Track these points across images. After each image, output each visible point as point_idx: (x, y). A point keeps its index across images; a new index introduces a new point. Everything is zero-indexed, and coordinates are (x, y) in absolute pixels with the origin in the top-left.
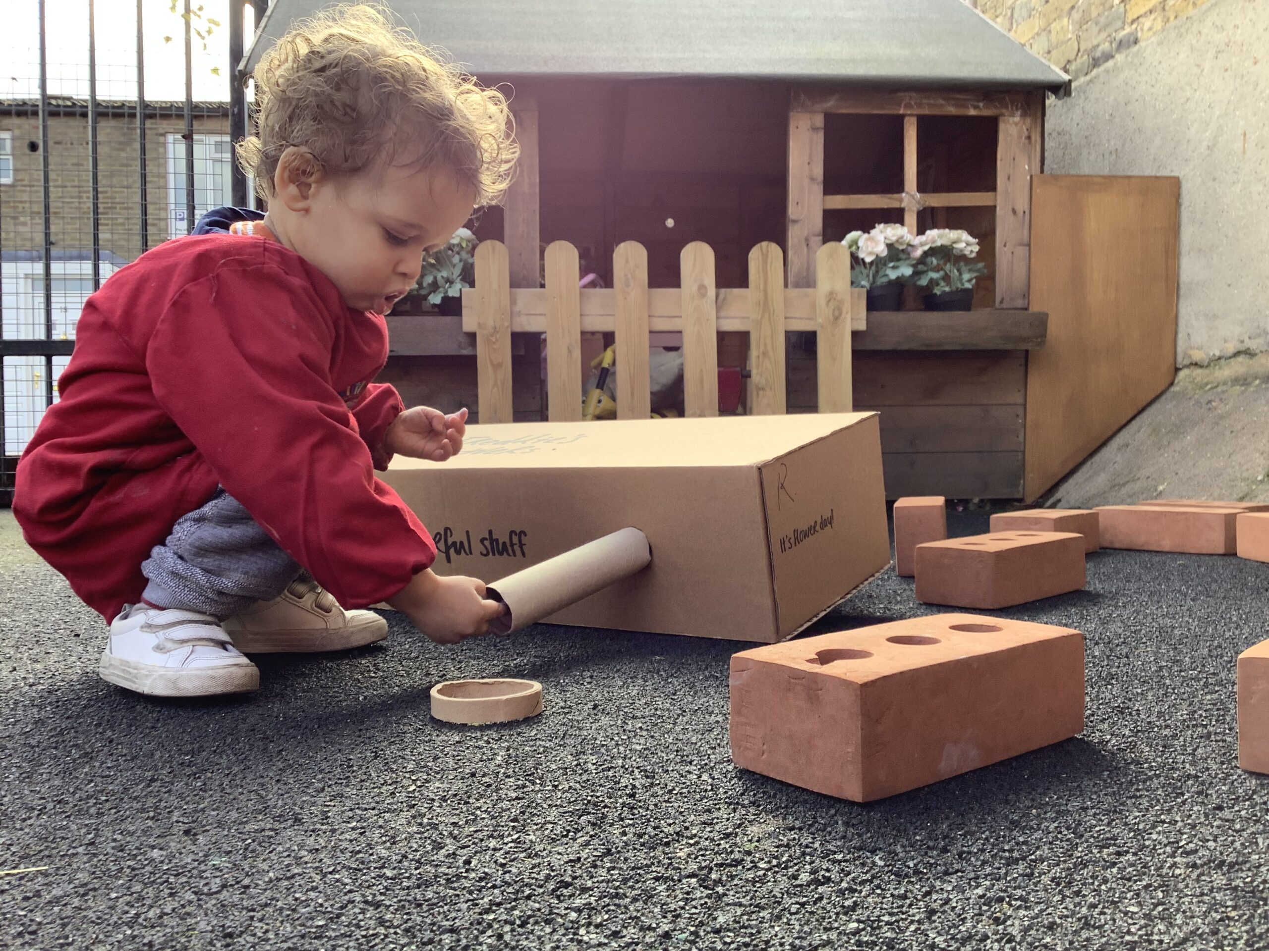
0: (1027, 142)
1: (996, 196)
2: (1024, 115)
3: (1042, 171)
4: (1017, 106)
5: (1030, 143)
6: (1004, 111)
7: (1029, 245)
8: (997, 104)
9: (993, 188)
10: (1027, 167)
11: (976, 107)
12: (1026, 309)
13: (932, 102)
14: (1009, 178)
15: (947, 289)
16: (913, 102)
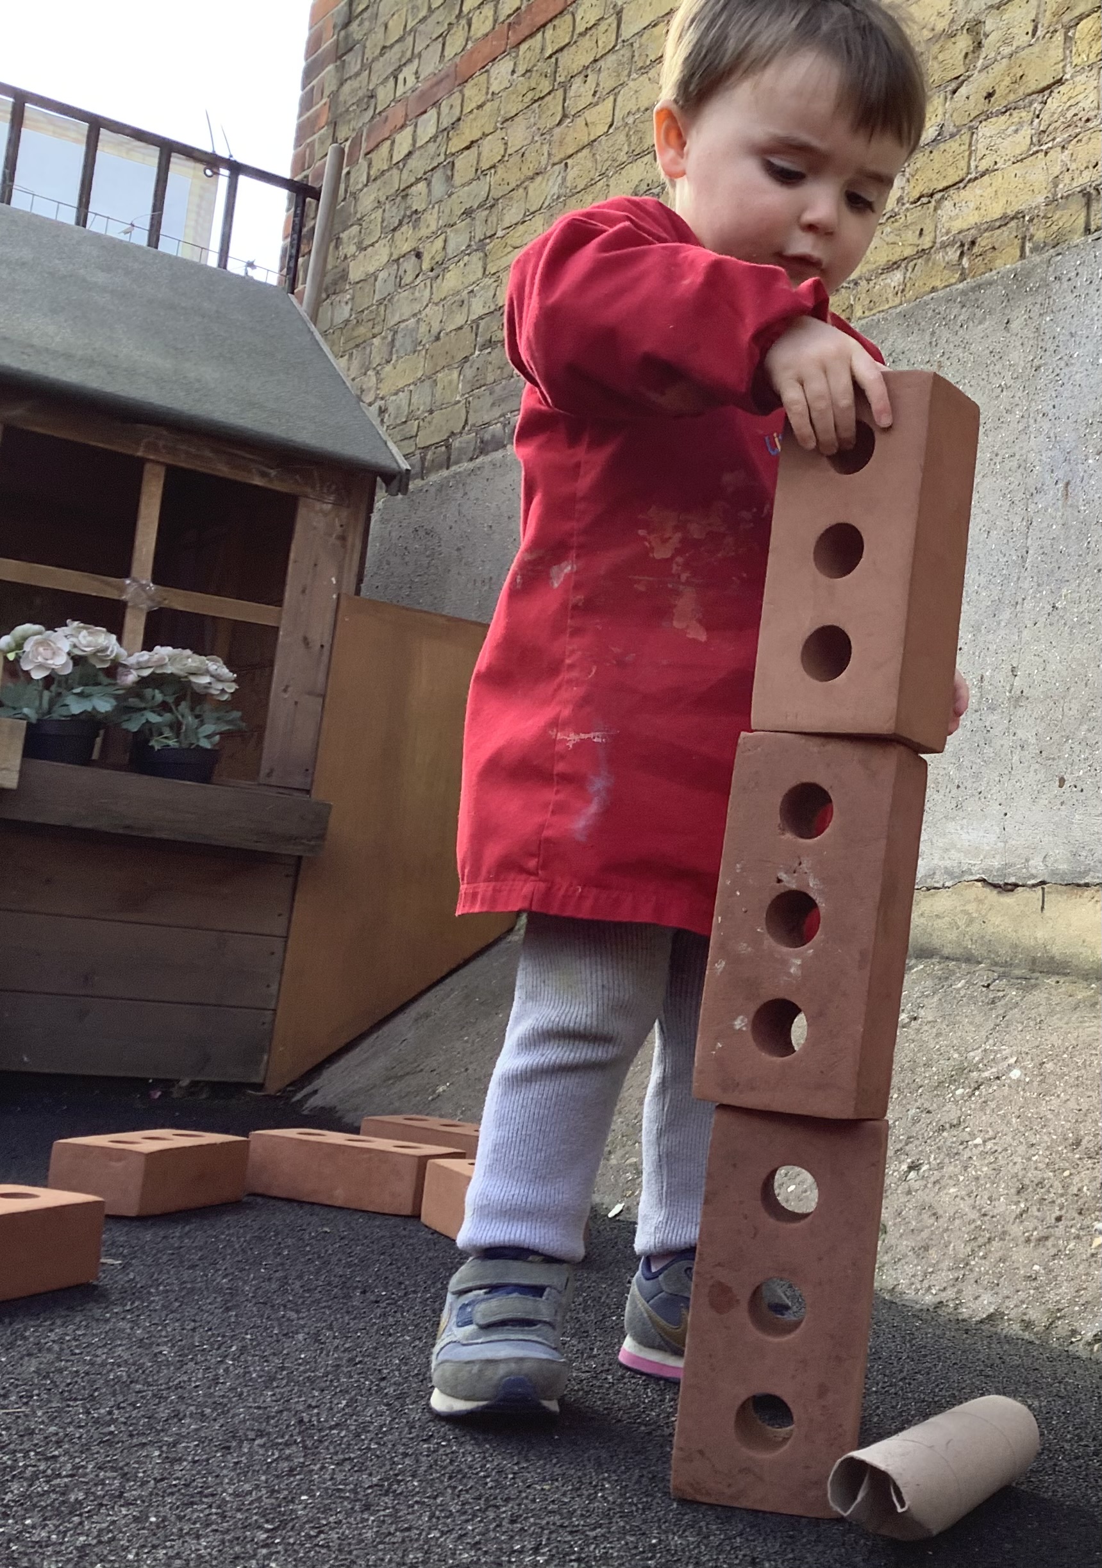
0: (338, 543)
1: (280, 613)
2: (337, 504)
3: (358, 592)
4: (330, 487)
5: (344, 546)
6: (309, 490)
7: (324, 696)
8: (297, 477)
9: (277, 600)
10: (334, 580)
11: (264, 475)
12: (308, 792)
13: (193, 450)
14: (303, 592)
15: (172, 743)
16: (161, 443)
